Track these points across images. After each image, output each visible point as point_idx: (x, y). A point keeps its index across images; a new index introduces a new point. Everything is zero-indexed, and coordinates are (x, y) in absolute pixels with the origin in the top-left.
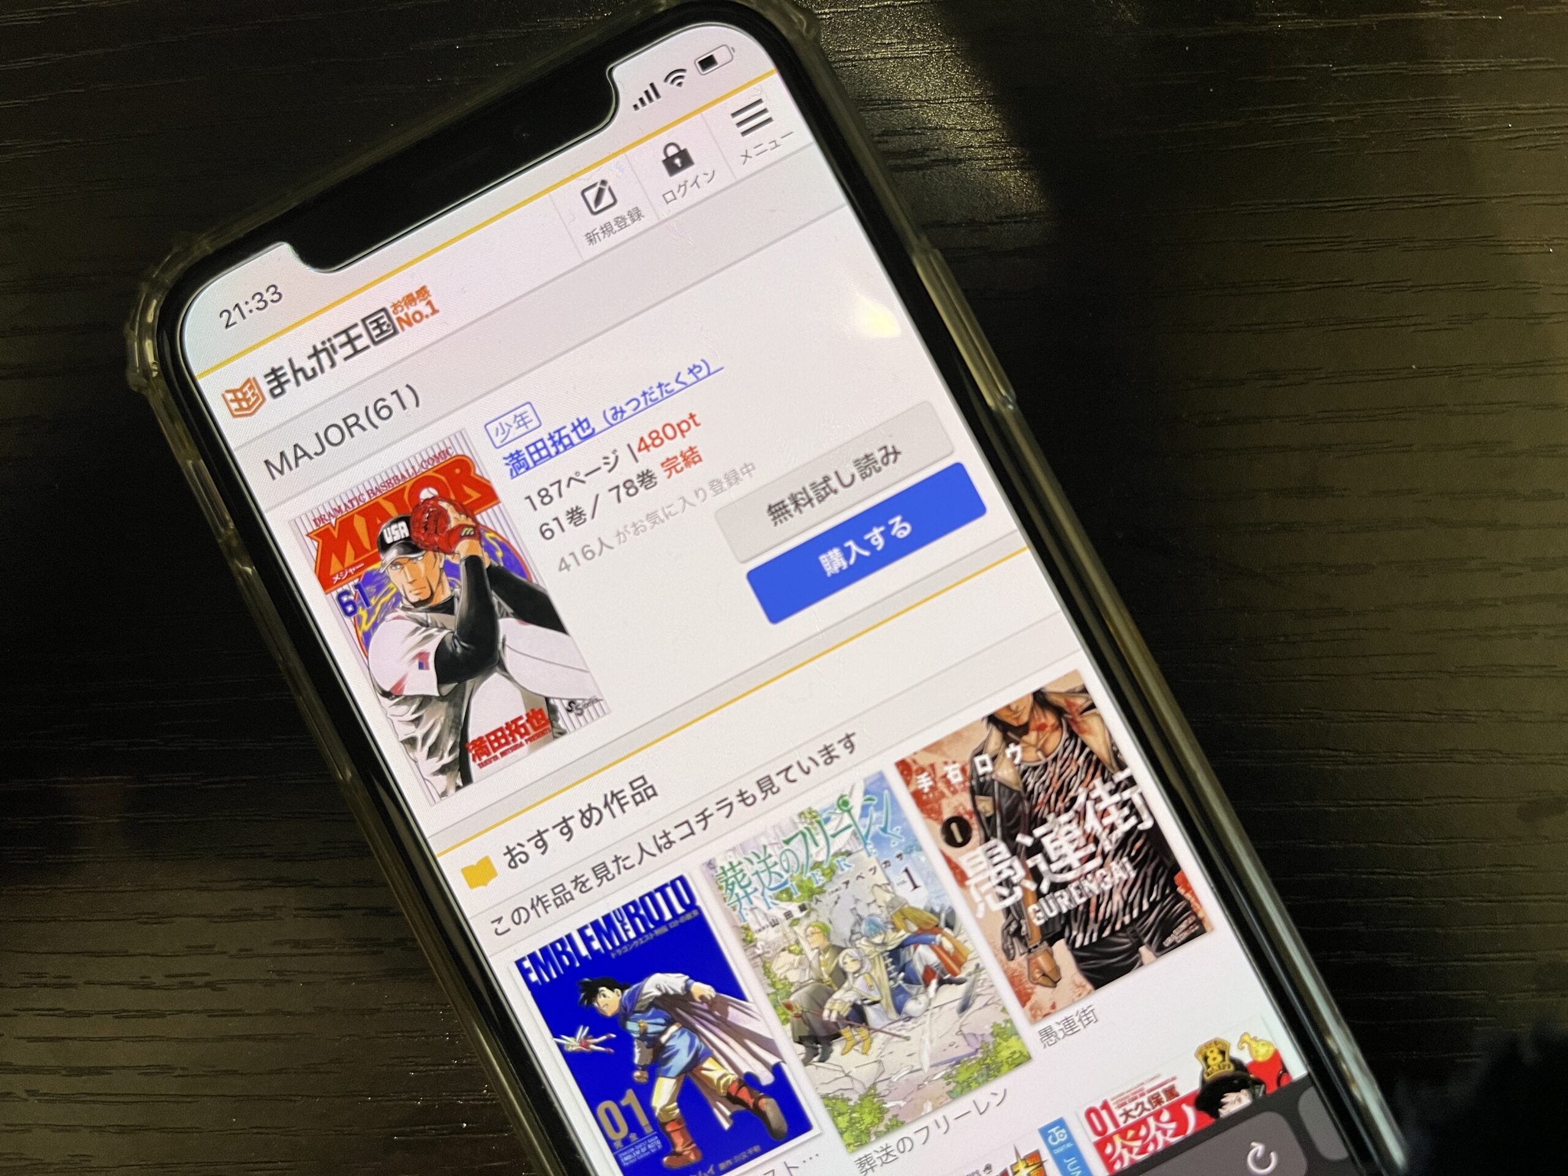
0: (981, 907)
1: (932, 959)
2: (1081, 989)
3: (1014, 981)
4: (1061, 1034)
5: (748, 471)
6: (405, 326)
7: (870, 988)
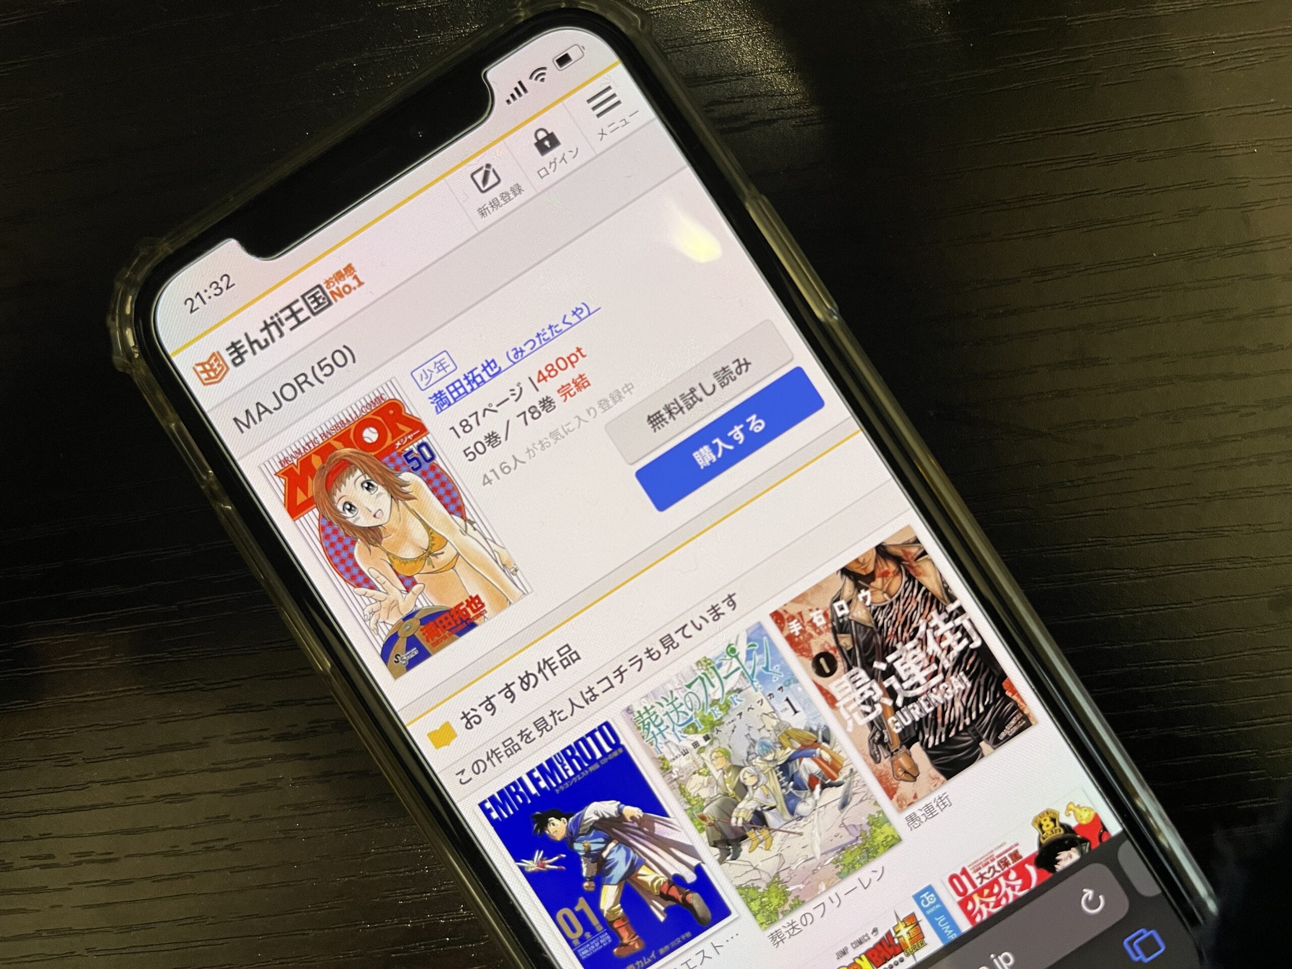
0: (850, 723)
1: (815, 768)
2: (936, 781)
3: (881, 779)
4: (923, 819)
5: (629, 390)
6: (337, 298)
7: (767, 796)
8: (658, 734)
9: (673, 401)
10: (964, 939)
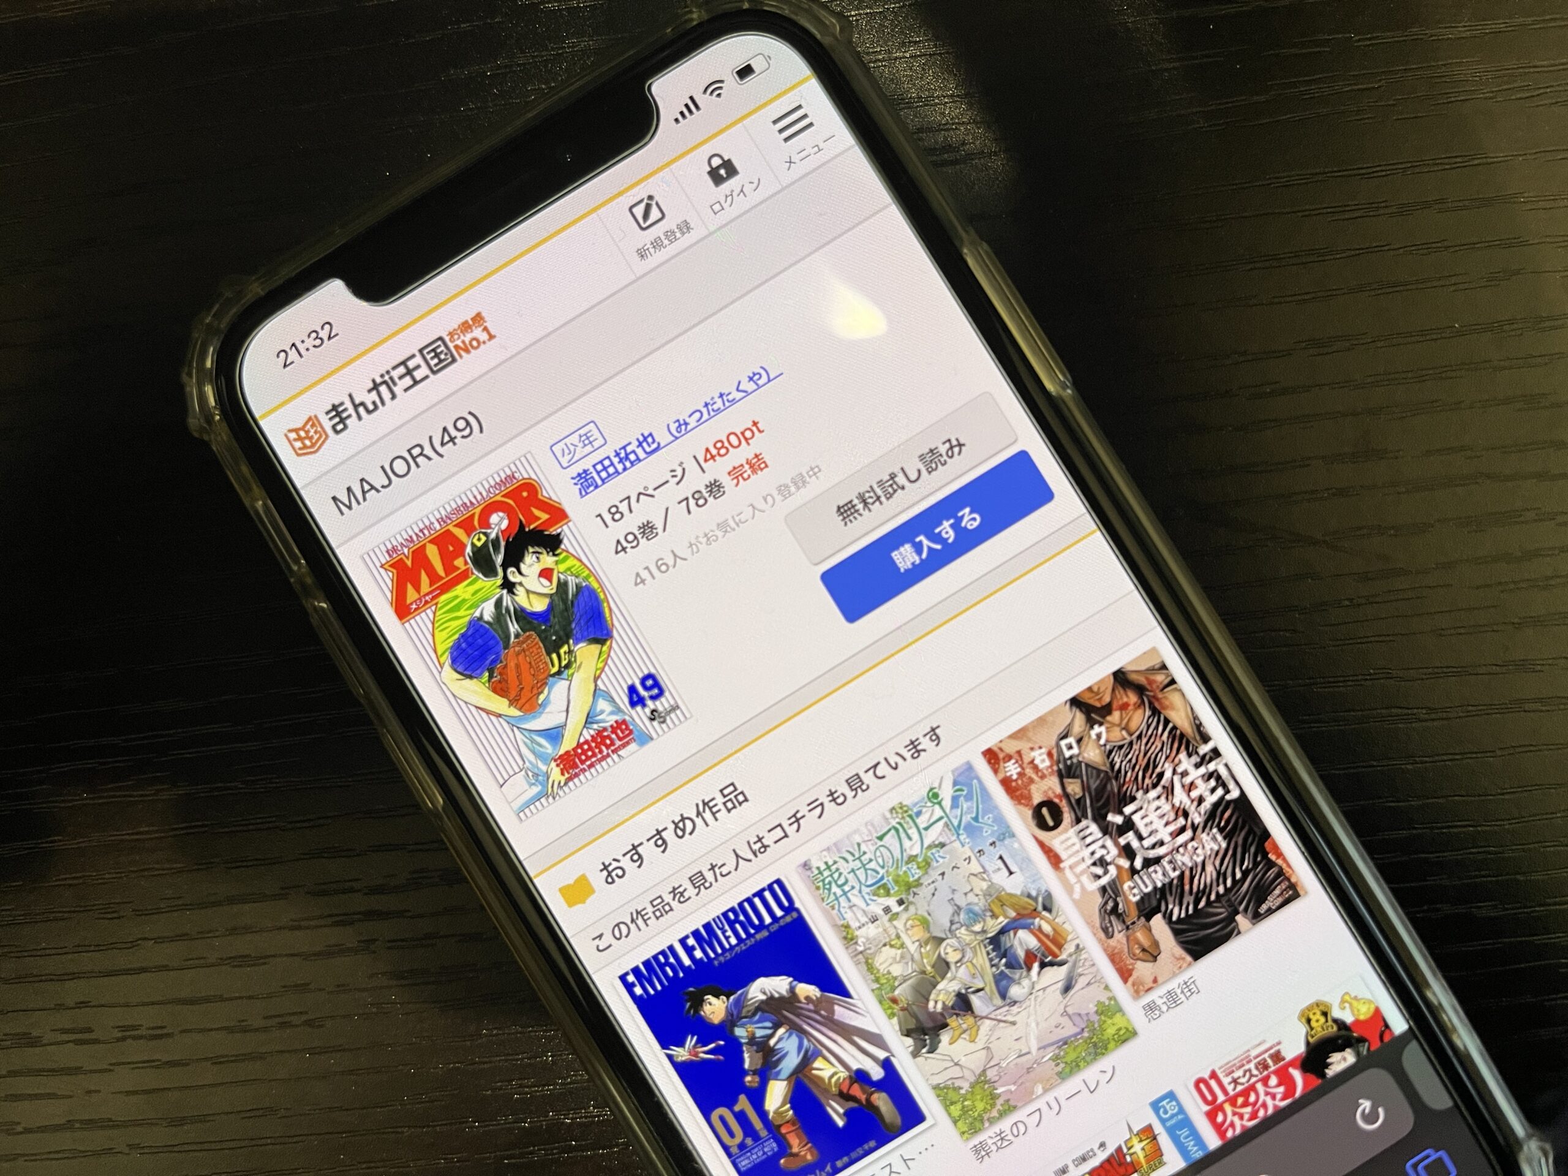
0: (1077, 888)
1: (1032, 942)
2: (1181, 962)
3: (1114, 958)
4: (1164, 1008)
5: (815, 474)
6: (462, 353)
7: (973, 976)
8: (841, 896)
9: (869, 489)
10: (1211, 1159)
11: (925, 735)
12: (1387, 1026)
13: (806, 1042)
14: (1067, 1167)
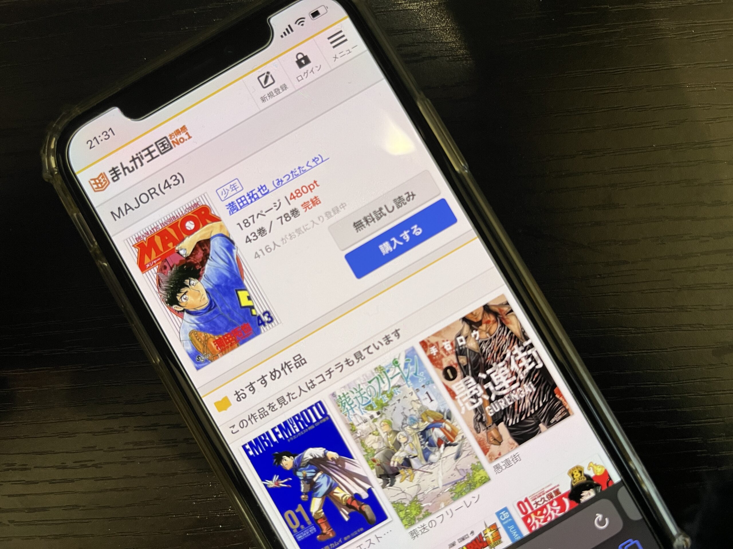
0: (463, 409)
1: (441, 434)
2: (512, 446)
3: (480, 443)
4: (504, 467)
5: (343, 207)
6: (176, 145)
7: (412, 450)
8: (350, 410)
9: (368, 214)
10: (525, 540)
11: (393, 333)
12: (610, 479)
13: (331, 480)
14: (455, 543)
